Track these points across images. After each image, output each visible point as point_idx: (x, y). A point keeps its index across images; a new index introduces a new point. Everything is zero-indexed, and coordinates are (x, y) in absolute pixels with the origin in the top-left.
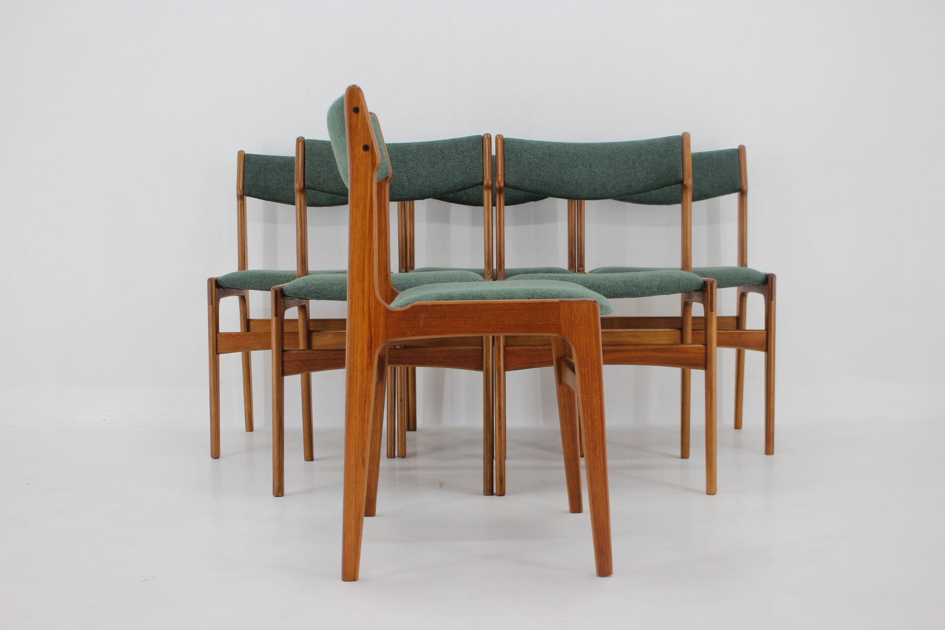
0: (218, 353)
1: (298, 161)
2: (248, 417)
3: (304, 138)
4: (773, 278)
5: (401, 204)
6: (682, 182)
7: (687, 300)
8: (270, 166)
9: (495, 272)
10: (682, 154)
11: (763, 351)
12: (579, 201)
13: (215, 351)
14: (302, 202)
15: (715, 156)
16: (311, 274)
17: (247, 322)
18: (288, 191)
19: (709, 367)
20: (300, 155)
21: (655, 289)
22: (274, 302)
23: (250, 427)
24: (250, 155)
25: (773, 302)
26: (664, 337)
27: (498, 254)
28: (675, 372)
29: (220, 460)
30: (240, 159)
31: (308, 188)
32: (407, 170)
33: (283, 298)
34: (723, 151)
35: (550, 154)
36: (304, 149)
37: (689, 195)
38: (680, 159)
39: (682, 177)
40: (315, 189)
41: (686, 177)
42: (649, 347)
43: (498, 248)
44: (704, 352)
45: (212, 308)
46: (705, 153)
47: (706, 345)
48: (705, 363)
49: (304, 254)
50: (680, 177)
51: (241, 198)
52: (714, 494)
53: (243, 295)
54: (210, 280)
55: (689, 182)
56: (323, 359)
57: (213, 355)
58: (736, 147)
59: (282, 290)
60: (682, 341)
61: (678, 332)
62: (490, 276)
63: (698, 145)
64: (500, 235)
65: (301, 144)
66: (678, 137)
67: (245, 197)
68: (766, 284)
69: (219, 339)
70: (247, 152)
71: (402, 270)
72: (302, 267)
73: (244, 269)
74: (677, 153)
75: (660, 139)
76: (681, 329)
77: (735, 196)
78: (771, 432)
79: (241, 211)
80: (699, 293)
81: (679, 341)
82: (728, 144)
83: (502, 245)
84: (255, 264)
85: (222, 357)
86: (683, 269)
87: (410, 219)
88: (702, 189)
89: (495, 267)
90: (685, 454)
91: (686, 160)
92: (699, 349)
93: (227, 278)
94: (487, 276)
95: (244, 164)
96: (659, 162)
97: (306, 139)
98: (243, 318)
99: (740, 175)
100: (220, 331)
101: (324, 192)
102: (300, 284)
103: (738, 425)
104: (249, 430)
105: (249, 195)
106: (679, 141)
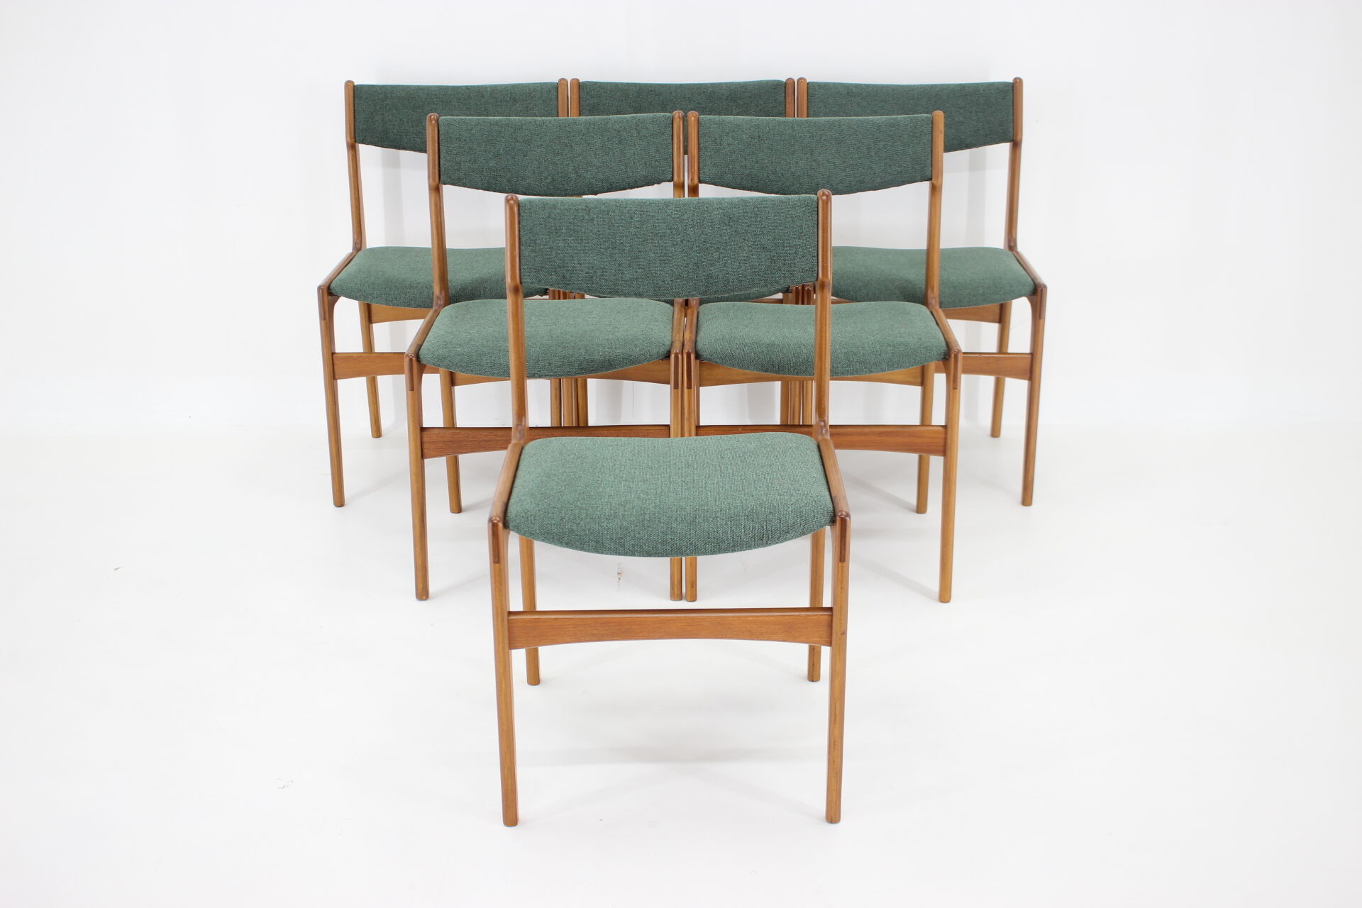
0: (336, 380)
4: (1045, 291)
6: (930, 180)
8: (389, 102)
10: (932, 143)
11: (1025, 379)
13: (332, 377)
14: (438, 203)
15: (982, 92)
18: (414, 136)
20: (434, 140)
23: (377, 432)
25: (1042, 320)
29: (347, 510)
30: (348, 92)
31: (445, 184)
34: (993, 84)
35: (759, 137)
36: (439, 133)
38: (929, 150)
39: (930, 174)
40: (454, 185)
41: (935, 174)
45: (326, 324)
47: (945, 427)
48: (944, 451)
50: (928, 174)
51: (352, 148)
54: (320, 289)
55: (938, 180)
56: (471, 441)
57: (330, 382)
58: (1011, 81)
59: (417, 358)
67: (357, 144)
68: (1035, 295)
69: (335, 362)
70: (356, 84)
74: (926, 140)
77: (1006, 147)
79: (353, 165)
82: (1000, 75)
88: (963, 137)
90: (921, 508)
91: (937, 151)
92: (936, 432)
95: (354, 101)
96: (901, 151)
99: (1013, 122)
100: (337, 351)
101: (465, 187)
102: (441, 352)
103: (995, 432)
104: (375, 435)
105: (363, 142)
106: (928, 124)
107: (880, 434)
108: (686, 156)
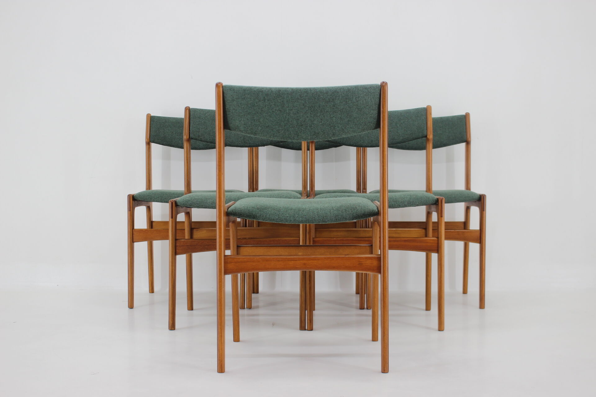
0: (133, 242)
1: (186, 122)
2: (151, 285)
3: (189, 107)
4: (484, 197)
5: (250, 149)
6: (426, 136)
7: (429, 210)
8: (167, 124)
9: (309, 192)
10: (426, 118)
11: (478, 243)
12: (363, 148)
13: (132, 241)
14: (188, 148)
15: (451, 120)
16: (193, 193)
17: (151, 223)
18: (178, 140)
19: (439, 251)
20: (187, 118)
21: (406, 203)
22: (170, 209)
23: (152, 290)
24: (154, 117)
25: (484, 212)
26: (416, 233)
27: (311, 181)
28: (422, 255)
29: (134, 309)
30: (148, 119)
31: (192, 139)
33: (176, 207)
34: (456, 116)
36: (190, 114)
37: (430, 145)
38: (425, 122)
39: (426, 133)
40: (196, 139)
41: (429, 133)
42: (403, 239)
43: (311, 177)
44: (437, 242)
45: (130, 213)
46: (444, 118)
47: (438, 238)
48: (438, 249)
49: (189, 180)
50: (425, 133)
51: (148, 144)
52: (443, 330)
53: (148, 205)
54: (129, 196)
55: (430, 136)
56: (200, 245)
57: (130, 243)
58: (464, 114)
59: (176, 202)
60: (426, 236)
61: (424, 231)
62: (305, 195)
63: (436, 113)
65: (187, 111)
66: (424, 108)
67: (150, 143)
68: (480, 201)
69: (134, 233)
70: (152, 115)
71: (250, 191)
72: (188, 188)
73: (150, 189)
74: (423, 118)
75: (413, 109)
76: (426, 229)
77: (463, 145)
78: (483, 294)
79: (148, 152)
80: (434, 206)
81: (424, 236)
83: (313, 175)
84: (157, 186)
85: (136, 244)
86: (426, 191)
87: (256, 158)
88: (440, 141)
89: (308, 189)
90: (428, 308)
91: (429, 123)
92: (433, 240)
93: (140, 194)
94: (304, 194)
95: (150, 123)
96: (412, 124)
97: (191, 108)
98: (148, 221)
99: (466, 132)
100: (135, 228)
101: (202, 141)
102: (187, 199)
103: (465, 291)
104: (151, 292)
105: (153, 142)
106: (424, 111)
107: (405, 241)
108: (308, 151)
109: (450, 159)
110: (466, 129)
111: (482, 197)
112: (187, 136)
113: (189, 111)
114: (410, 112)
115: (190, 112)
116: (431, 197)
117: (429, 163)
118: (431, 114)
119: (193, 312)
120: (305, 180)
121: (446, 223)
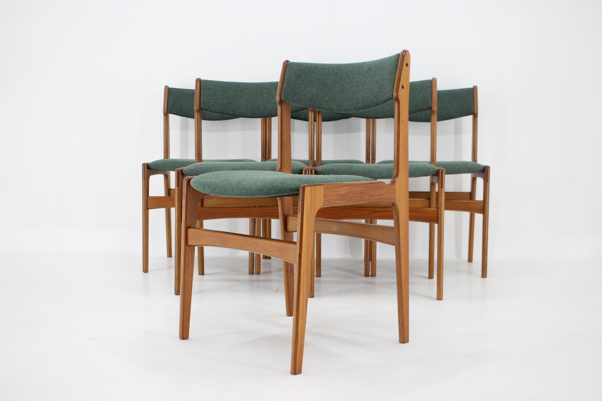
0: (148, 209)
1: (197, 93)
2: (168, 249)
3: (200, 79)
4: (488, 168)
5: (263, 120)
6: (431, 108)
7: (432, 181)
8: (184, 95)
9: (315, 162)
10: (431, 91)
11: (481, 213)
12: (373, 119)
13: (146, 208)
14: (199, 118)
15: (458, 92)
16: (204, 162)
17: (169, 191)
19: (439, 222)
20: (198, 89)
22: (177, 178)
24: (172, 88)
25: (488, 183)
26: (419, 203)
27: (317, 151)
28: (426, 225)
29: (149, 274)
30: (166, 91)
31: (202, 109)
32: (263, 99)
33: (183, 176)
34: (463, 89)
36: (201, 86)
37: (435, 117)
38: (430, 94)
40: (206, 110)
41: (433, 105)
43: (317, 147)
44: (436, 213)
45: (145, 181)
46: (452, 90)
47: (438, 208)
48: (438, 219)
49: (199, 149)
50: (430, 105)
51: (166, 115)
52: (441, 300)
53: (166, 174)
54: (144, 164)
55: (435, 108)
56: (205, 213)
57: (145, 210)
58: (472, 87)
59: (182, 171)
60: (430, 206)
61: (427, 201)
62: (312, 165)
63: (441, 86)
64: (318, 139)
65: (198, 82)
66: (429, 80)
67: (168, 114)
68: (484, 172)
69: (149, 200)
70: (170, 87)
71: (263, 160)
72: (198, 157)
73: (167, 158)
74: (428, 90)
76: (429, 199)
77: (470, 117)
78: (485, 263)
79: (166, 123)
80: (436, 177)
81: (427, 206)
82: (466, 84)
83: (320, 146)
84: (175, 155)
85: (151, 211)
86: (430, 162)
87: (269, 129)
89: (315, 159)
90: (431, 276)
91: (434, 95)
92: (434, 211)
93: (154, 163)
94: (310, 164)
95: (168, 94)
96: (417, 96)
97: (202, 79)
98: (166, 188)
99: (474, 104)
100: (150, 195)
101: (212, 112)
102: (192, 168)
103: (470, 260)
104: (169, 256)
105: (171, 113)
106: (429, 83)
109: (458, 131)
110: (473, 102)
111: (486, 169)
112: (197, 107)
113: (199, 82)
114: (416, 84)
115: (201, 83)
116: (432, 168)
117: (434, 134)
118: (436, 86)
119: (205, 277)
120: (311, 150)
121: (446, 193)
